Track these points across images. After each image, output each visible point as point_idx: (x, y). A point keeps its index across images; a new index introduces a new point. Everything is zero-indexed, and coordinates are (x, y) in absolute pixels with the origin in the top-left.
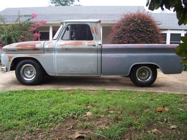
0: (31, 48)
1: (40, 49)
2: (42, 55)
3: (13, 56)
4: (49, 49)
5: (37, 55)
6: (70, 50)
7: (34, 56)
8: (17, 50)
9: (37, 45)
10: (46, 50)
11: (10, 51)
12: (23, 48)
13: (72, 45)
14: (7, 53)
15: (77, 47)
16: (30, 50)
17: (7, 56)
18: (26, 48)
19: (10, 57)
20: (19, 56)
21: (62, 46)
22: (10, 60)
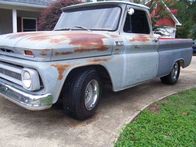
0: (96, 46)
1: (108, 48)
2: (111, 59)
3: (67, 66)
4: (118, 48)
5: (105, 60)
6: (139, 48)
7: (101, 61)
8: (73, 51)
9: (103, 40)
10: (115, 49)
11: (58, 55)
12: (85, 46)
13: (140, 40)
14: (50, 61)
15: (145, 44)
16: (95, 51)
17: (55, 66)
18: (89, 46)
19: (62, 68)
20: (78, 64)
21: (131, 42)
22: (62, 75)
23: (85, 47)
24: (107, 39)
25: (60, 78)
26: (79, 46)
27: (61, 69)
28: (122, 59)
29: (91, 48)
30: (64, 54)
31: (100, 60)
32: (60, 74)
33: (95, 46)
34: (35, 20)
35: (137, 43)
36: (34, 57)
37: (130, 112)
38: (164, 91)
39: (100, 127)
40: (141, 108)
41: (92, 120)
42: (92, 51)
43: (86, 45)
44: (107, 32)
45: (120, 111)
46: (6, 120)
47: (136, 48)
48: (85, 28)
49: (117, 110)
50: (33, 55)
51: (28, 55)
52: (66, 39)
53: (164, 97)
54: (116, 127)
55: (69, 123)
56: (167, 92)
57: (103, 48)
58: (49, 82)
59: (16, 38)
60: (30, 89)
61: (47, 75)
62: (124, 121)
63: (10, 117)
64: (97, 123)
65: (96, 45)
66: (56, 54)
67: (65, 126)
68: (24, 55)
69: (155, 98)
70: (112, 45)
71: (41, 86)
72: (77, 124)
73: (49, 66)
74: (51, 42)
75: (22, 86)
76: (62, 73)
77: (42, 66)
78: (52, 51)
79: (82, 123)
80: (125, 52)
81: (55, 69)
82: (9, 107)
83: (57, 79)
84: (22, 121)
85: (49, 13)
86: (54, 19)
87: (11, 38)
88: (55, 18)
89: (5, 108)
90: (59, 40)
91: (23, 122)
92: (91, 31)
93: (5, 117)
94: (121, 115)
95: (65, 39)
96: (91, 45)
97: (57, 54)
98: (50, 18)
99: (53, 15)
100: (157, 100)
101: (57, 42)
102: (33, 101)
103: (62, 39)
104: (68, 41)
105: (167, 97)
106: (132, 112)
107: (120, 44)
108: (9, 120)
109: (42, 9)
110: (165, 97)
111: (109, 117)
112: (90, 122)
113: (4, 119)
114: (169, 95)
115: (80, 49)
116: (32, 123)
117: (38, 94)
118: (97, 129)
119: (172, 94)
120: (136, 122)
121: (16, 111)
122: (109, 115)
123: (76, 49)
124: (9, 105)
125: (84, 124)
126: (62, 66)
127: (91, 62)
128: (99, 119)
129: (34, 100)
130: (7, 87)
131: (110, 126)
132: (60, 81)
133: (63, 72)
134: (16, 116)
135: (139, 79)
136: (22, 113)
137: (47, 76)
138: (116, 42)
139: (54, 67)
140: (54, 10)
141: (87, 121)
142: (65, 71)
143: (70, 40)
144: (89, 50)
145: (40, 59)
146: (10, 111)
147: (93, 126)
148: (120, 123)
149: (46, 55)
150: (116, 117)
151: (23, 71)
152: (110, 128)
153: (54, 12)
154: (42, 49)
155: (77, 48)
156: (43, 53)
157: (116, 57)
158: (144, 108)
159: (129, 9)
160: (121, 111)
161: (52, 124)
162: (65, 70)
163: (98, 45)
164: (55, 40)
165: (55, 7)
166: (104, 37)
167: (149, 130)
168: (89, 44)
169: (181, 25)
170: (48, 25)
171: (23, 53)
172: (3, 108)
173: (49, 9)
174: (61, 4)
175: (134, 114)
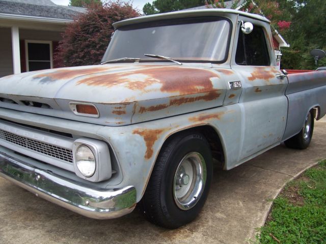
0: (203, 91)
1: (220, 94)
2: (223, 113)
3: (159, 132)
4: (234, 93)
5: (216, 116)
6: (261, 91)
7: (210, 119)
8: (168, 103)
9: (212, 79)
10: (229, 95)
11: (144, 112)
12: (186, 93)
13: (262, 78)
14: (130, 123)
15: (269, 84)
16: (200, 100)
17: (141, 134)
18: (193, 92)
19: (152, 136)
20: (177, 127)
21: (251, 81)
22: (152, 149)
23: (187, 95)
24: (217, 78)
25: (149, 154)
26: (177, 94)
27: (150, 139)
28: (240, 112)
29: (195, 95)
30: (153, 109)
31: (208, 117)
32: (148, 148)
33: (201, 91)
34: (48, 45)
35: (259, 82)
36: (99, 117)
37: (258, 205)
38: (296, 161)
39: (216, 236)
40: (271, 196)
41: (197, 224)
42: (197, 101)
43: (188, 91)
44: (210, 65)
45: (238, 204)
46: (38, 234)
47: (257, 92)
48: (168, 58)
49: (232, 201)
50: (97, 114)
51: (85, 113)
52: (155, 81)
53: (301, 172)
54: (245, 235)
55: (157, 232)
56: (303, 164)
57: (212, 95)
58: (130, 164)
59: (55, 80)
60: (93, 179)
61: (128, 151)
62: (253, 222)
63: (44, 226)
64: (207, 229)
65: (203, 89)
66: (140, 110)
67: (154, 239)
68: (76, 112)
69: (287, 176)
70: (225, 88)
71: (114, 172)
72: (174, 233)
73: (131, 134)
74: (130, 88)
75: (74, 173)
76: (152, 145)
77: (117, 134)
78: (135, 106)
79: (182, 231)
80: (242, 99)
81: (140, 139)
82: (35, 206)
83: (143, 158)
84: (69, 235)
85: (76, 31)
86: (87, 43)
87: (44, 81)
88: (89, 41)
89: (29, 209)
90: (144, 83)
91: (72, 235)
92: (180, 63)
93: (34, 228)
94: (244, 211)
95: (152, 82)
96: (194, 90)
97: (143, 110)
98: (79, 40)
99: (84, 35)
100: (291, 179)
101: (141, 88)
102: (100, 202)
103: (148, 82)
104: (158, 85)
105: (305, 171)
106: (260, 204)
107: (236, 86)
108: (43, 232)
109: (64, 26)
110: (303, 173)
111: (225, 217)
112: (195, 228)
113: (33, 231)
114: (308, 168)
115: (179, 98)
116: (90, 237)
117: (108, 187)
118: (213, 241)
119: (311, 165)
120: (275, 223)
121: (51, 214)
122: (222, 212)
123: (173, 99)
124: (35, 201)
125: (186, 234)
126: (151, 131)
127: (196, 121)
128: (208, 222)
129: (101, 199)
130: (39, 174)
131: (234, 234)
132: (149, 160)
133: (153, 143)
134: (54, 225)
135: (260, 145)
136: (63, 217)
137: (127, 153)
138: (231, 83)
139: (138, 135)
140: (85, 27)
141: (188, 227)
142: (156, 142)
143: (161, 83)
144: (192, 100)
145: (113, 121)
146: (39, 214)
147: (204, 235)
148: (248, 227)
149: (124, 112)
150: (236, 215)
151: (75, 144)
152: (236, 237)
153: (86, 31)
154: (117, 102)
155: (173, 97)
156: (118, 110)
157: (229, 109)
158: (277, 194)
159: (244, 23)
160: (241, 203)
161: (128, 237)
162: (157, 139)
163: (205, 89)
164: (136, 83)
165: (88, 21)
166: (213, 75)
167: (302, 236)
168: (192, 88)
169: (289, 46)
170: (77, 52)
171: (72, 109)
172: (26, 209)
173: (77, 26)
174: (97, 16)
175: (264, 207)
